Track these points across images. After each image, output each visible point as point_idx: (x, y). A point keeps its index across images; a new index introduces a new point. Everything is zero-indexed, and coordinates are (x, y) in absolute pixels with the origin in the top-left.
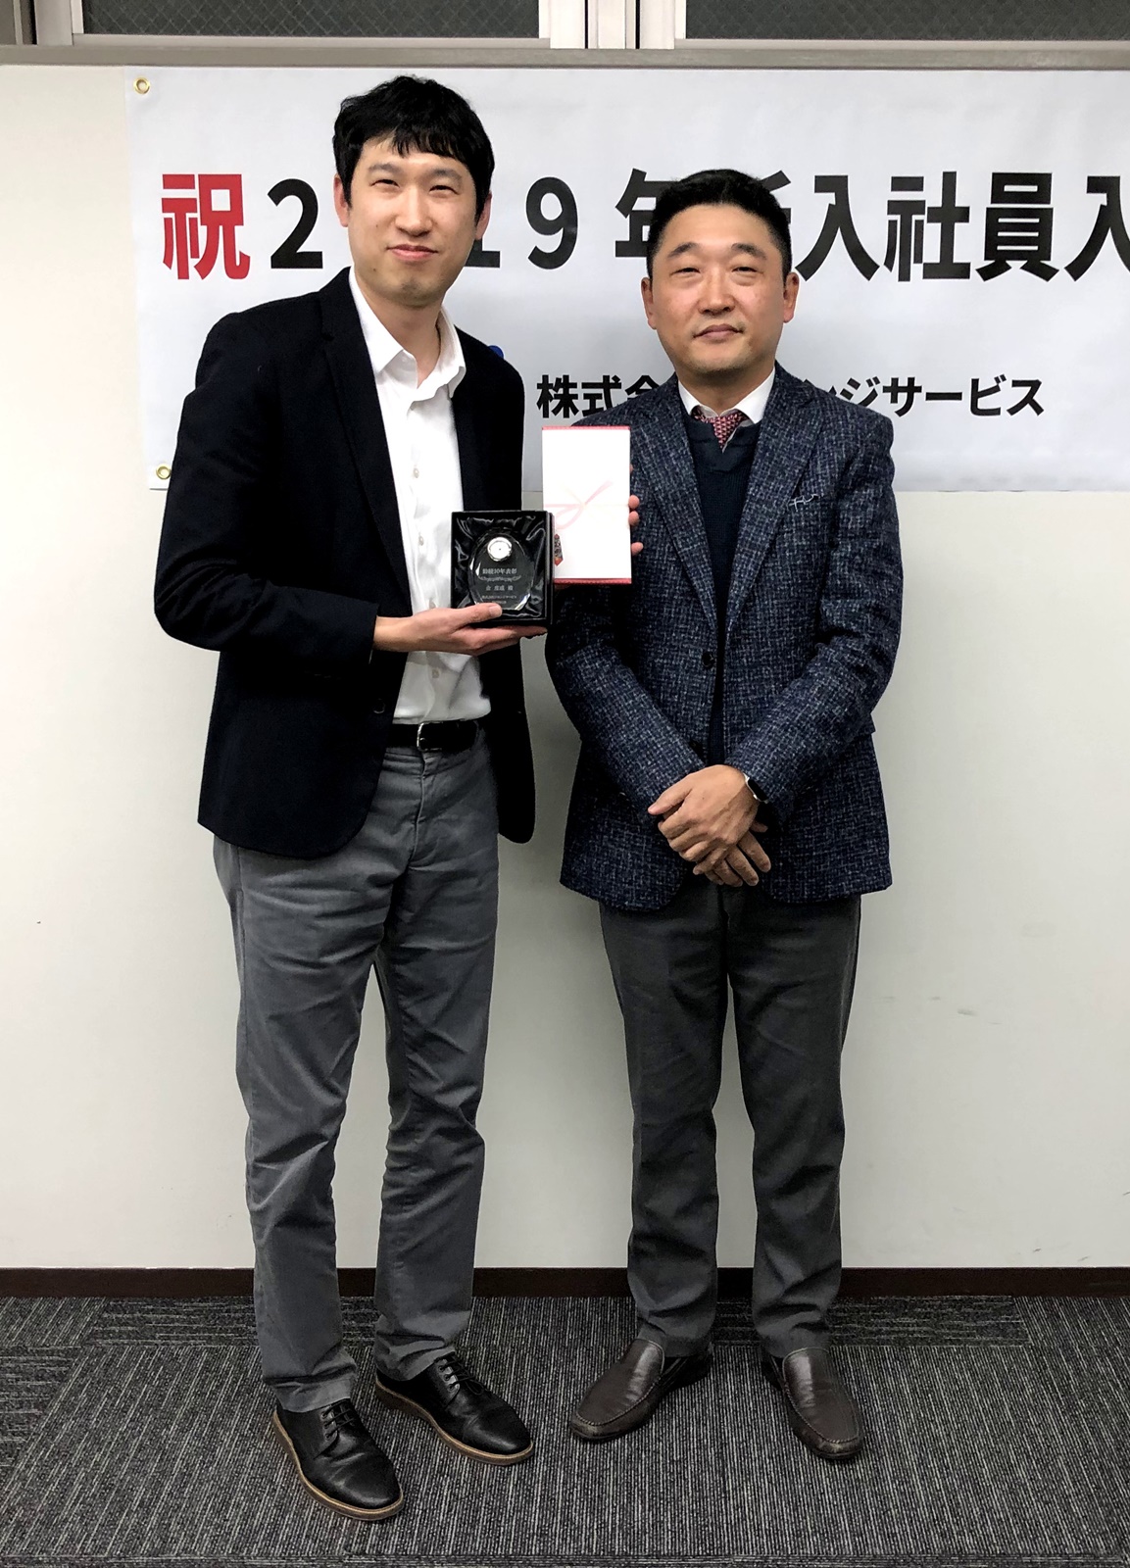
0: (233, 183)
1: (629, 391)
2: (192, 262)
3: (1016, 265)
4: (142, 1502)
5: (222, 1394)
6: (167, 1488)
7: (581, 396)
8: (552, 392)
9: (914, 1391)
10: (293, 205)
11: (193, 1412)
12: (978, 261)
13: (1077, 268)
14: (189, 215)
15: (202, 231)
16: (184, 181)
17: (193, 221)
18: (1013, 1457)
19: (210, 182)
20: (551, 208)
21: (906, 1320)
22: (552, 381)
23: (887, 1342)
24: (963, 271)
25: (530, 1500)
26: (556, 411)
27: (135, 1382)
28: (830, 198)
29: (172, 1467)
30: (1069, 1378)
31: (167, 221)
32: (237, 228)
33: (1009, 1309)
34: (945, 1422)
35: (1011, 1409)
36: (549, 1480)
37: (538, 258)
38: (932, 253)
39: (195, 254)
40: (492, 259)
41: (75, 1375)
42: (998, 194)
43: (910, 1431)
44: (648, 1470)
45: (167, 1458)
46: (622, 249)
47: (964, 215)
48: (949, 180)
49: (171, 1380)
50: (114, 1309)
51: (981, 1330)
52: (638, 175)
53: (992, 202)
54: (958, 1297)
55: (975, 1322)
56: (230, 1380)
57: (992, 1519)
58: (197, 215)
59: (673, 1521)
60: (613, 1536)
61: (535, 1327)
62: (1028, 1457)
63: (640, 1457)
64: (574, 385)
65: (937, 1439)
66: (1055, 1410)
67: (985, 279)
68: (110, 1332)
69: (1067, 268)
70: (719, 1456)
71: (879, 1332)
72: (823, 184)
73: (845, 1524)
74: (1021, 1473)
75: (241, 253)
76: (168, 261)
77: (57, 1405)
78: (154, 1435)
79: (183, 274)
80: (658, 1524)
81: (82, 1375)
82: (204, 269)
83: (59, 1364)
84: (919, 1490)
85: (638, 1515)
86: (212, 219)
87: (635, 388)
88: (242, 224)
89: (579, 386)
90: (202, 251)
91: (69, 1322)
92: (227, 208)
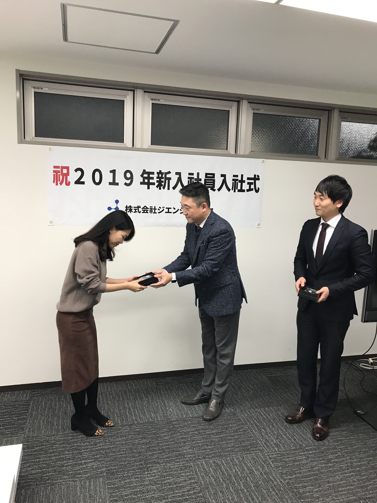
0: (67, 168)
1: (142, 208)
2: (59, 182)
5: (64, 404)
7: (133, 209)
8: (128, 208)
10: (79, 173)
13: (219, 190)
15: (61, 177)
16: (58, 167)
17: (59, 175)
19: (63, 168)
20: (128, 175)
21: (191, 379)
22: (128, 206)
23: (189, 383)
25: (132, 415)
26: (129, 212)
27: (45, 404)
28: (178, 176)
31: (54, 175)
32: (68, 176)
36: (134, 411)
37: (126, 184)
39: (59, 181)
40: (117, 184)
41: (31, 404)
44: (152, 408)
46: (141, 183)
48: (198, 174)
49: (52, 403)
50: (33, 392)
52: (144, 170)
53: (205, 178)
56: (64, 402)
58: (60, 174)
60: (149, 419)
61: (122, 387)
63: (150, 406)
64: (132, 207)
68: (35, 396)
69: (217, 189)
70: (164, 404)
71: (187, 381)
72: (177, 173)
73: (189, 412)
75: (69, 181)
76: (54, 182)
77: (30, 410)
78: (53, 413)
79: (57, 184)
80: (156, 416)
81: (33, 404)
82: (61, 184)
83: (27, 402)
85: (152, 415)
86: (63, 175)
87: (143, 208)
89: (133, 207)
90: (61, 181)
91: (25, 395)
92: (66, 172)
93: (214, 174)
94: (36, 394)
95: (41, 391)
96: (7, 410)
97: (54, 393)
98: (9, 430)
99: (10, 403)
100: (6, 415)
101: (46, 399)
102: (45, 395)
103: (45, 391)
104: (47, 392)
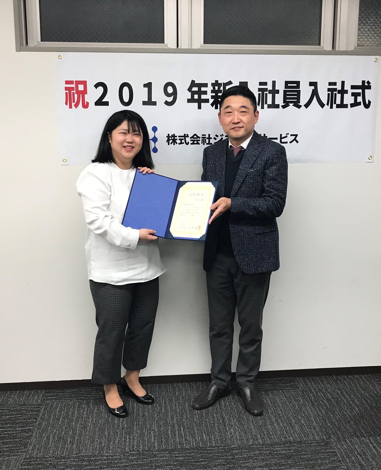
0: (84, 83)
1: (191, 138)
2: (73, 104)
3: (291, 105)
5: (85, 413)
7: (178, 139)
8: (170, 138)
9: (271, 403)
10: (101, 89)
11: (78, 418)
12: (281, 104)
13: (307, 106)
14: (72, 91)
15: (76, 96)
16: (71, 82)
17: (73, 93)
18: (299, 417)
19: (78, 83)
20: (170, 90)
21: (267, 385)
22: (170, 135)
23: (263, 391)
24: (277, 106)
26: (171, 143)
27: (59, 411)
30: (311, 397)
31: (66, 93)
32: (85, 95)
33: (294, 381)
34: (281, 410)
35: (297, 406)
37: (167, 103)
38: (270, 102)
39: (74, 102)
40: (155, 103)
41: (42, 410)
42: (286, 86)
43: (272, 413)
46: (189, 101)
47: (278, 92)
48: (274, 83)
49: (70, 410)
50: (49, 392)
51: (287, 387)
52: (193, 81)
53: (285, 89)
54: (280, 378)
55: (285, 384)
56: (86, 409)
57: (296, 433)
58: (75, 91)
60: (199, 443)
62: (304, 417)
63: (202, 423)
64: (176, 137)
65: (279, 414)
66: (309, 406)
67: (283, 108)
68: (49, 399)
69: (304, 105)
70: (223, 421)
71: (260, 388)
74: (302, 421)
75: (86, 102)
76: (66, 104)
77: (39, 419)
78: (69, 423)
79: (71, 107)
80: (210, 439)
81: (44, 410)
82: (76, 106)
83: (37, 408)
84: (277, 427)
86: (79, 93)
88: (87, 94)
89: (178, 137)
90: (76, 101)
91: (36, 397)
92: (83, 89)
93: (298, 83)
94: (51, 396)
95: (58, 393)
96: (10, 416)
97: (73, 397)
98: (7, 446)
99: (15, 407)
100: (7, 424)
101: (62, 404)
102: (62, 399)
103: (63, 393)
104: (66, 395)
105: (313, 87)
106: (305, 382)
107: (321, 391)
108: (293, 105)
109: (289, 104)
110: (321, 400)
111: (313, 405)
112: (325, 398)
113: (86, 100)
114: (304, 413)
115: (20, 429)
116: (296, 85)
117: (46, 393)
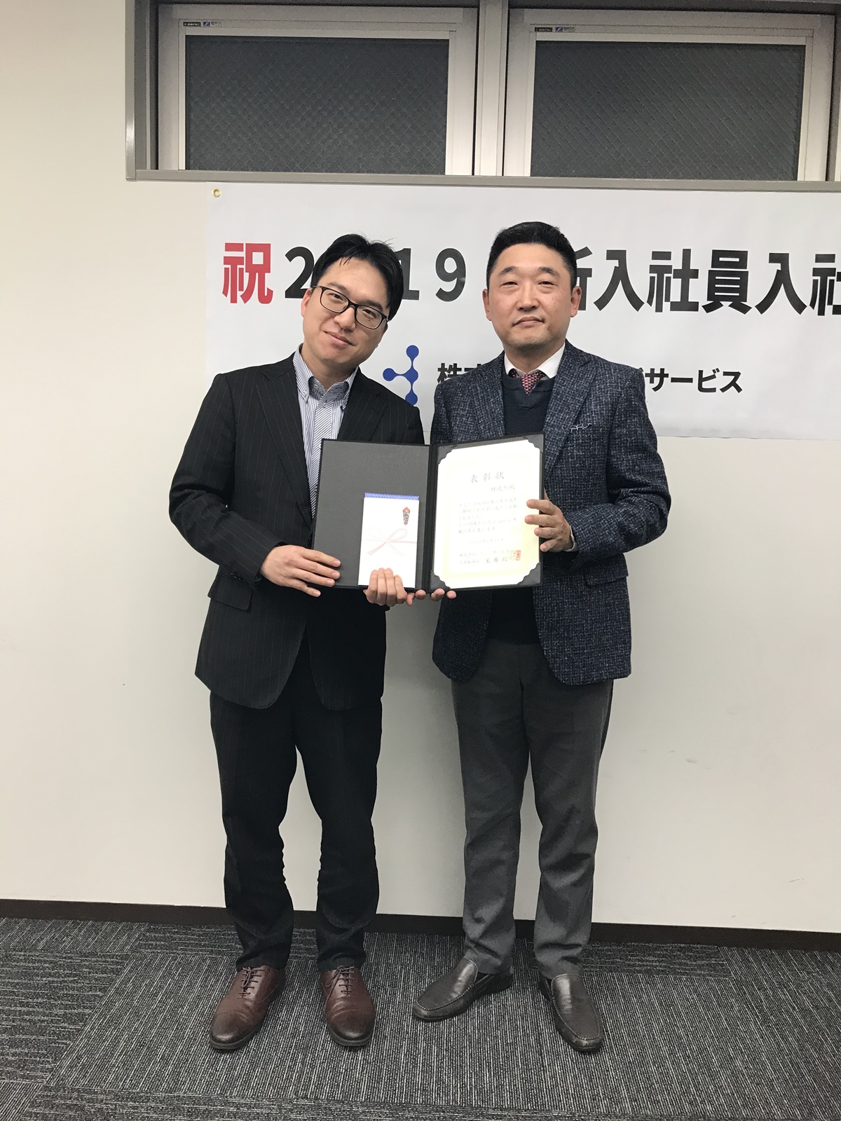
0: (265, 249)
2: (239, 293)
3: (726, 304)
4: (163, 1056)
6: (180, 1048)
9: (661, 1004)
10: (300, 262)
11: (199, 998)
12: (703, 300)
13: (763, 307)
14: (239, 266)
15: (246, 276)
16: (238, 247)
17: (241, 270)
18: (731, 1052)
19: (252, 248)
20: (450, 265)
22: (447, 367)
24: (694, 307)
27: (163, 977)
28: (616, 263)
29: (184, 1033)
30: (762, 1002)
31: (226, 270)
32: (266, 274)
33: (716, 954)
34: (684, 1026)
35: (726, 1020)
37: (442, 295)
38: (676, 296)
39: (241, 289)
40: (415, 295)
41: (126, 971)
42: (715, 262)
43: (661, 1031)
44: (492, 1048)
45: (181, 1028)
47: (695, 274)
48: (687, 254)
49: (186, 976)
51: (700, 967)
53: (712, 267)
54: (682, 945)
55: (695, 961)
57: (723, 1094)
58: (244, 267)
59: (510, 1085)
62: (742, 1052)
65: (680, 1037)
66: (755, 1023)
67: (707, 312)
68: (150, 945)
69: (756, 307)
71: (634, 965)
72: (611, 255)
74: (738, 1063)
75: (268, 289)
76: (225, 293)
77: (113, 990)
78: (173, 1011)
79: (234, 300)
81: (130, 971)
82: (246, 298)
83: (117, 963)
84: (672, 1072)
86: (253, 269)
88: (269, 272)
90: (245, 287)
91: (125, 938)
92: (261, 262)
93: (743, 256)
94: (156, 939)
95: (174, 933)
96: (51, 979)
97: (203, 946)
101: (175, 960)
102: (179, 948)
103: (185, 934)
104: (189, 939)
105: (778, 266)
106: (745, 960)
107: (785, 987)
108: (729, 306)
109: (722, 302)
110: (787, 1011)
111: (765, 1020)
112: (797, 1006)
113: (268, 284)
114: (743, 1039)
115: (61, 1012)
116: (737, 260)
117: (148, 931)
